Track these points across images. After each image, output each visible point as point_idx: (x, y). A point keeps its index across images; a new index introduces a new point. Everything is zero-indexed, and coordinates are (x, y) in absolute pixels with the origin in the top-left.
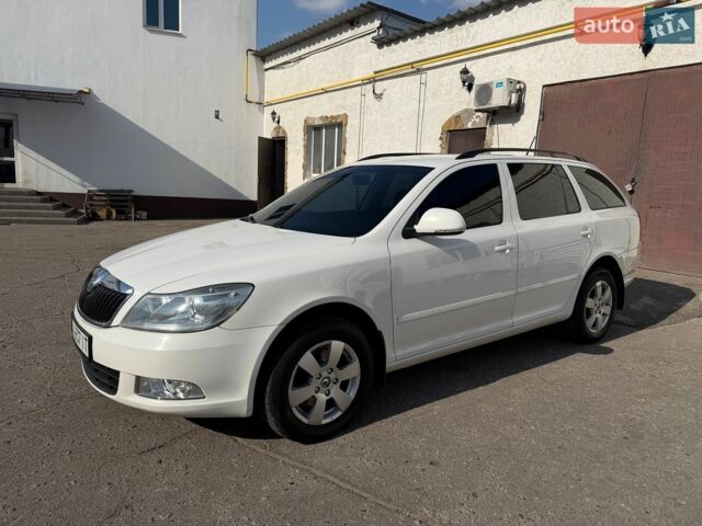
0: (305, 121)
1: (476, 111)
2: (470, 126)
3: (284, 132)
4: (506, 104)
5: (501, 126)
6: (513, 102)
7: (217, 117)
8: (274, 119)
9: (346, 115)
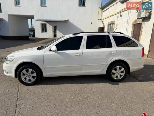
0: (108, 23)
1: (137, 19)
2: (138, 23)
3: (105, 26)
5: (145, 22)
6: (147, 16)
9: (115, 21)
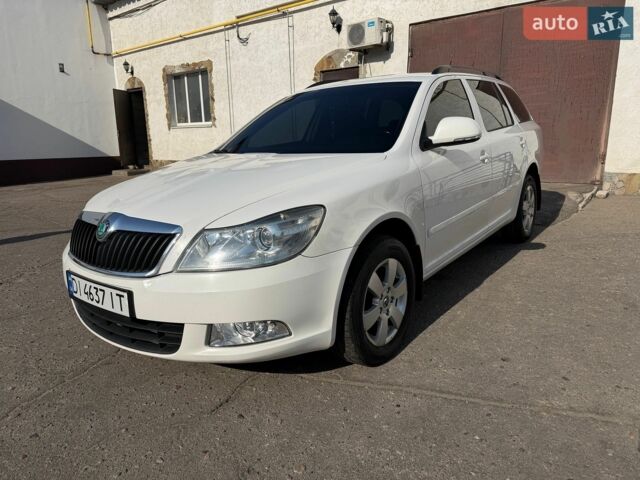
0: (164, 70)
1: (351, 50)
2: (342, 65)
3: (140, 83)
4: (379, 42)
5: (372, 64)
6: (385, 40)
7: (62, 70)
8: (127, 70)
9: (210, 63)
